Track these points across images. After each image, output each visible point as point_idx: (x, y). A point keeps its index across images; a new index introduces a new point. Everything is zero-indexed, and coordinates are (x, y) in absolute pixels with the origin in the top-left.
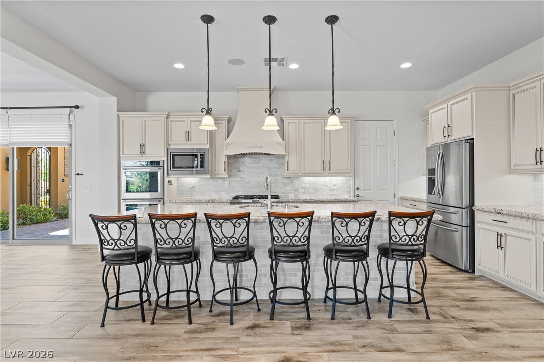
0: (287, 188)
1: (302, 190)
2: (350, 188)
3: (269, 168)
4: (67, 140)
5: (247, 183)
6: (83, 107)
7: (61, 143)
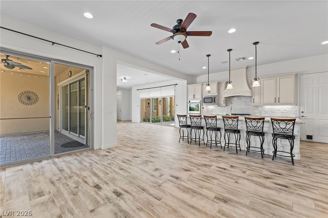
0: (255, 111)
1: (264, 112)
2: (297, 111)
3: (245, 102)
4: (174, 95)
5: (235, 109)
6: (178, 84)
7: (173, 96)
